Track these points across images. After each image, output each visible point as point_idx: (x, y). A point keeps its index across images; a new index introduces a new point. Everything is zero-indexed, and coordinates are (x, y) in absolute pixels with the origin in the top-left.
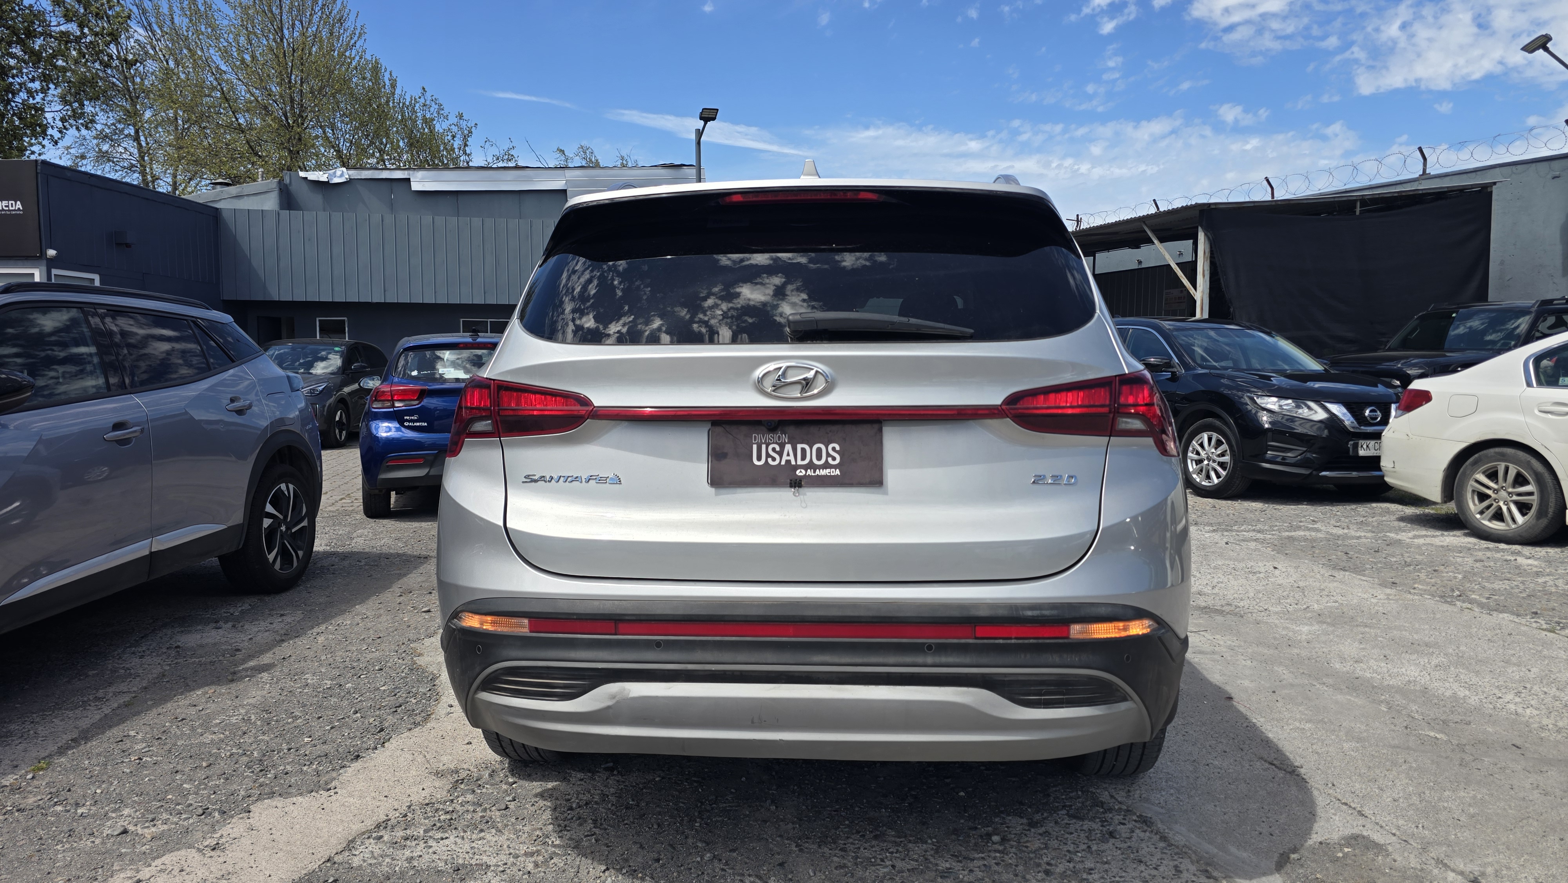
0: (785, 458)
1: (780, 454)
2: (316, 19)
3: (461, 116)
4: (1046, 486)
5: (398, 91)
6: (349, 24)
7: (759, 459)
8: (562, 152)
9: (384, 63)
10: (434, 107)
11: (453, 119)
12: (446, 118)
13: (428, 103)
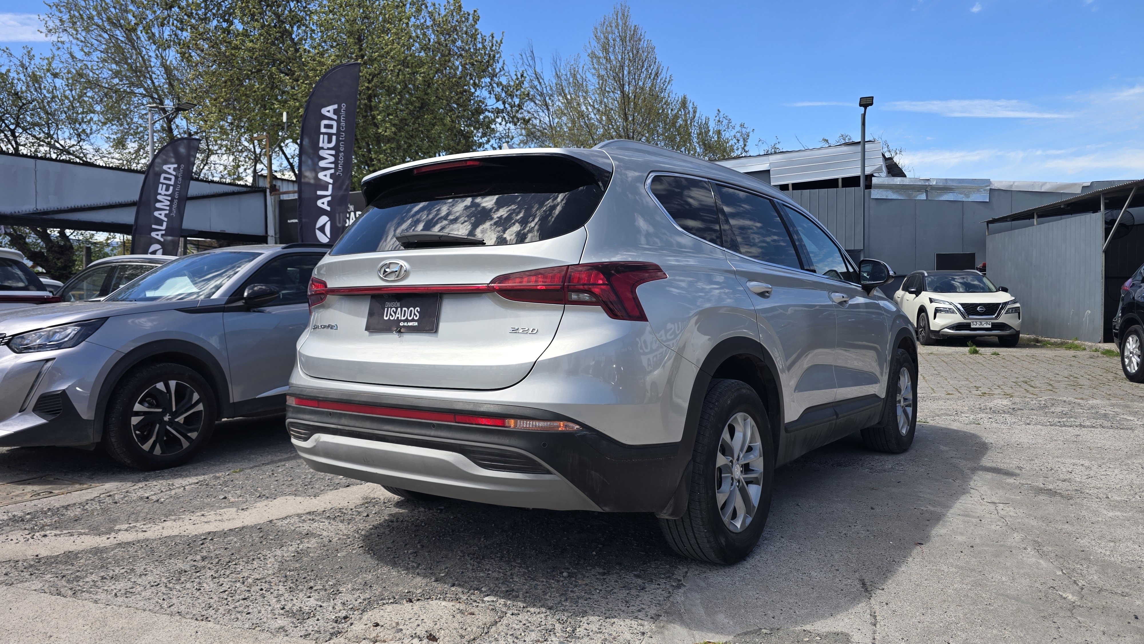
0: (397, 316)
1: (395, 313)
2: (643, 76)
3: (742, 126)
4: (517, 334)
5: (697, 115)
6: (662, 76)
7: (386, 316)
8: (827, 141)
9: (689, 98)
10: (725, 122)
11: (738, 128)
12: (734, 128)
13: (721, 120)
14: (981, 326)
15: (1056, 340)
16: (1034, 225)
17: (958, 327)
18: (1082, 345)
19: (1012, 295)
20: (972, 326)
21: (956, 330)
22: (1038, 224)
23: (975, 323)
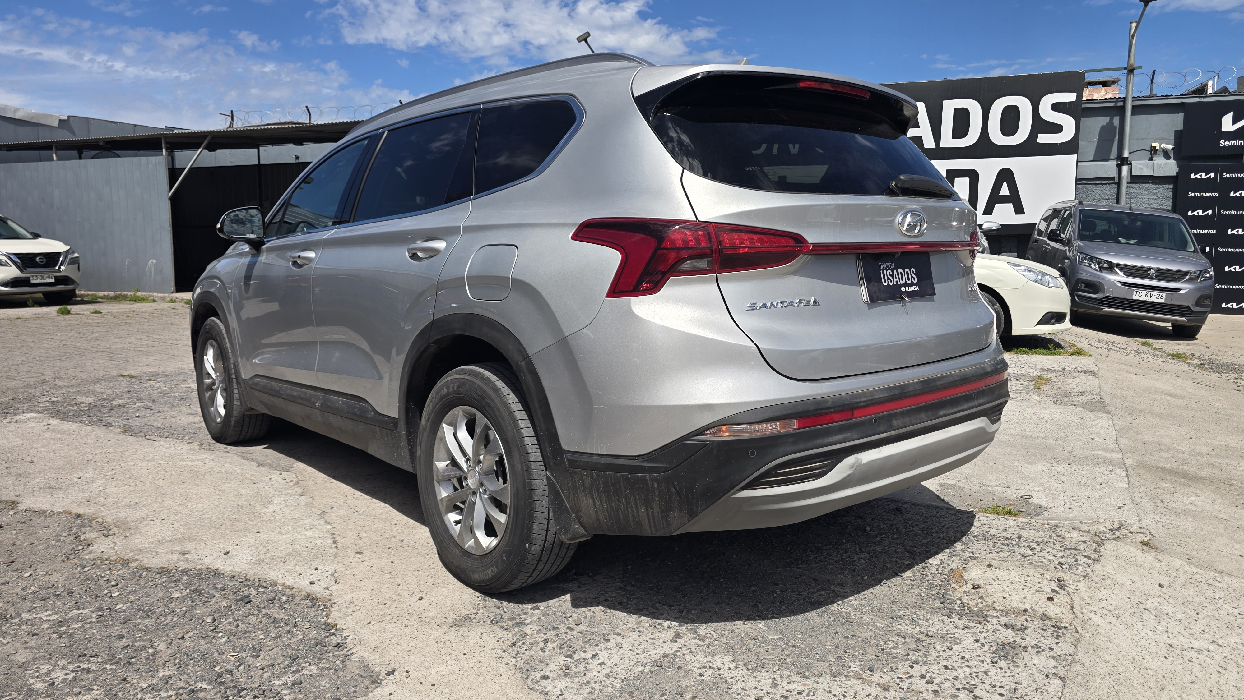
0: (895, 280)
1: (892, 276)
7: (884, 281)
14: (43, 281)
15: (106, 293)
16: (53, 160)
17: (14, 283)
18: (150, 296)
19: (66, 244)
20: (32, 282)
21: (12, 287)
22: (59, 159)
23: (35, 278)
